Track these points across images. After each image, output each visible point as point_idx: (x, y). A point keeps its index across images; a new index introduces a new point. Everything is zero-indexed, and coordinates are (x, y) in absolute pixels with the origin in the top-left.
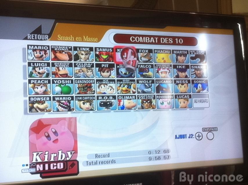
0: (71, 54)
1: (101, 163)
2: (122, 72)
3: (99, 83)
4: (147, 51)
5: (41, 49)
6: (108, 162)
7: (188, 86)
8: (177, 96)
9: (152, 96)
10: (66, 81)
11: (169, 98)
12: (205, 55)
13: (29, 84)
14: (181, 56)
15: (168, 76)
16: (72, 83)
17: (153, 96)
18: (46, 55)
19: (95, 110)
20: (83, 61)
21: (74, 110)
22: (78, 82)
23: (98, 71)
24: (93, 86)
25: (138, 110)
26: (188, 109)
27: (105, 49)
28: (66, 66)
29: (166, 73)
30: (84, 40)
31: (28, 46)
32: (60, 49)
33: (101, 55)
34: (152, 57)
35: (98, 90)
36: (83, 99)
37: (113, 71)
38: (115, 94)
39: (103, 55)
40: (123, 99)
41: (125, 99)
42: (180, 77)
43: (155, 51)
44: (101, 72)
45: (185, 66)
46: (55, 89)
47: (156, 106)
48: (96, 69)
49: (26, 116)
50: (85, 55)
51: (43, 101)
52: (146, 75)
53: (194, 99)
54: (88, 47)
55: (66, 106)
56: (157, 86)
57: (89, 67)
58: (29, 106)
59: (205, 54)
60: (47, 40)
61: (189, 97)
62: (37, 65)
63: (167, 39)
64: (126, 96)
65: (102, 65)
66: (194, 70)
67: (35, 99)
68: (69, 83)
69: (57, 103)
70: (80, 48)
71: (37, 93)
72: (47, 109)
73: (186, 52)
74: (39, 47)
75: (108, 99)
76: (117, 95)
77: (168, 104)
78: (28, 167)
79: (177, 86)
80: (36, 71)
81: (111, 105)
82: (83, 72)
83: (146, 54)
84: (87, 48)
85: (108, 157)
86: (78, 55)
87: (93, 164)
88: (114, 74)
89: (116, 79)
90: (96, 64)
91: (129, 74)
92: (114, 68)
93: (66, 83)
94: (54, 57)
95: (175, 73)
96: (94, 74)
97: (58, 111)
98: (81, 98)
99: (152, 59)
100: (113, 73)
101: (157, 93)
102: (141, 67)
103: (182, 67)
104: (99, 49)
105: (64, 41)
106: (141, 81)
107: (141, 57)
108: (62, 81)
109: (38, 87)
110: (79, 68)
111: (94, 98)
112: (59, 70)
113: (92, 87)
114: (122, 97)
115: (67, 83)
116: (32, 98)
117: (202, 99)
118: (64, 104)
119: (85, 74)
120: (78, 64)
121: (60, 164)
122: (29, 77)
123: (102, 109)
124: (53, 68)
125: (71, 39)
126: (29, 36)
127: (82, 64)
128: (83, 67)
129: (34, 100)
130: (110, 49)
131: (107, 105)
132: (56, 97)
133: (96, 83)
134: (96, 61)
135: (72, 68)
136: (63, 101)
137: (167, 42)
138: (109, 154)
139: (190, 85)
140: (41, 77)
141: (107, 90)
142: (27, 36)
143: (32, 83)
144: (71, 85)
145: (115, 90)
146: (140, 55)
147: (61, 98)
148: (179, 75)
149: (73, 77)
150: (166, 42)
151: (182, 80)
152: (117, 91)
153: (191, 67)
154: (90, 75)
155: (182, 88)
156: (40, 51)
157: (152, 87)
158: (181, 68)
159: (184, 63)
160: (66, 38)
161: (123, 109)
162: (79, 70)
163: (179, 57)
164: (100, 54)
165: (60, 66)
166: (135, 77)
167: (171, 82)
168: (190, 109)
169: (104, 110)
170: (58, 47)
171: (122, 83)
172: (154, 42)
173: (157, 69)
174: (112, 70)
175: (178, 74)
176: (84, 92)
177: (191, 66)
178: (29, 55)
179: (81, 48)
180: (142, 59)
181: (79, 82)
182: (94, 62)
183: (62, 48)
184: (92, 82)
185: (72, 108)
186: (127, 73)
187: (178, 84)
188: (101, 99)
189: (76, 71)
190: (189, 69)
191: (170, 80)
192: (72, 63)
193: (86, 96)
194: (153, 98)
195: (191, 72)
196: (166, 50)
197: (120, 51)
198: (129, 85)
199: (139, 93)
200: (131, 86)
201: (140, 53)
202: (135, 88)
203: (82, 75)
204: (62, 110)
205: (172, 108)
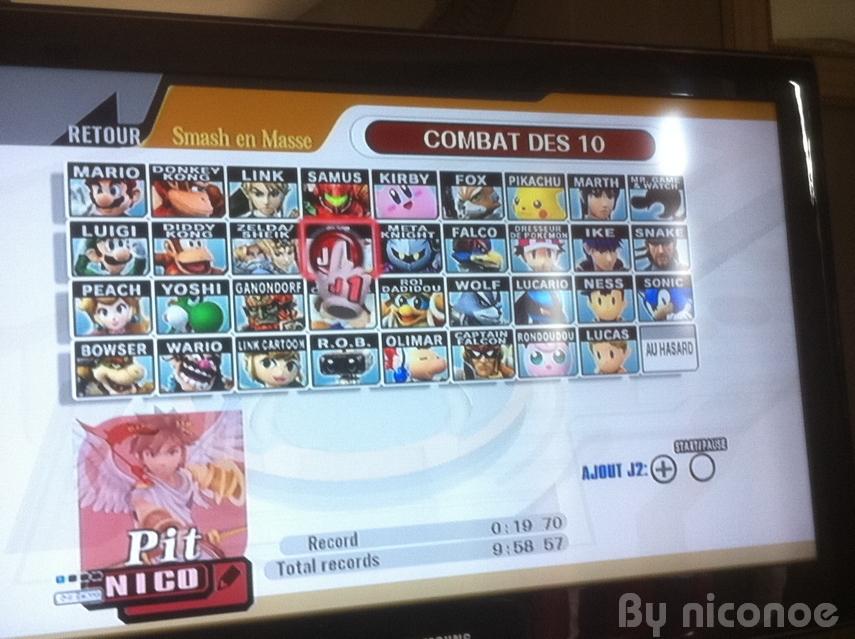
0: (222, 192)
1: (327, 567)
2: (396, 254)
4: (482, 180)
5: (115, 176)
6: (351, 564)
7: (623, 299)
8: (588, 333)
9: (501, 332)
10: (204, 286)
11: (562, 341)
12: (681, 192)
13: (77, 300)
14: (598, 195)
15: (556, 264)
16: (225, 291)
17: (506, 335)
18: (135, 197)
21: (233, 387)
24: (298, 302)
25: (453, 382)
26: (626, 377)
27: (338, 174)
28: (204, 234)
29: (550, 255)
30: (264, 145)
31: (71, 166)
32: (180, 177)
33: (323, 197)
34: (500, 201)
35: (315, 317)
38: (373, 328)
39: (330, 194)
40: (402, 347)
41: (408, 344)
42: (598, 267)
43: (510, 177)
45: (612, 229)
46: (166, 317)
47: (514, 368)
49: (67, 408)
50: (269, 195)
51: (126, 355)
52: (481, 260)
53: (644, 342)
54: (277, 170)
55: (204, 374)
56: (517, 299)
57: (284, 237)
58: (77, 375)
59: (681, 186)
60: (135, 144)
61: (627, 336)
62: (101, 231)
63: (550, 139)
64: (410, 334)
66: (642, 243)
67: (97, 350)
68: (216, 293)
69: (173, 362)
70: (249, 171)
71: (103, 330)
72: (140, 385)
73: (617, 180)
74: (107, 169)
75: (351, 346)
76: (380, 331)
77: (558, 362)
78: (77, 585)
79: (587, 296)
80: (99, 254)
81: (360, 365)
82: (262, 255)
83: (479, 189)
84: (274, 172)
85: (352, 544)
86: (243, 195)
87: (302, 570)
90: (307, 226)
91: (420, 258)
93: (204, 292)
94: (163, 205)
97: (178, 388)
98: (256, 345)
99: (501, 208)
101: (517, 323)
102: (462, 236)
103: (603, 232)
104: (317, 176)
105: (195, 147)
106: (462, 283)
107: (460, 201)
108: (191, 287)
109: (107, 308)
110: (248, 242)
111: (302, 343)
112: (179, 249)
113: (295, 305)
114: (399, 338)
116: (88, 347)
117: (673, 344)
118: (196, 366)
119: (270, 260)
120: (246, 228)
121: (187, 574)
122: (75, 273)
123: (329, 380)
124: (160, 243)
125: (219, 140)
126: (74, 131)
127: (259, 227)
129: (95, 354)
130: (355, 175)
131: (345, 367)
132: (170, 341)
133: (309, 292)
134: (305, 218)
135: (224, 240)
136: (194, 356)
137: (550, 147)
139: (632, 293)
140: (118, 274)
142: (65, 131)
143: (85, 294)
144: (221, 301)
145: (373, 313)
146: (457, 193)
147: (187, 344)
148: (594, 260)
149: (230, 272)
150: (547, 149)
151: (604, 278)
152: (382, 318)
153: (634, 234)
154: (287, 265)
155: (603, 306)
156: (111, 185)
157: (502, 302)
158: (601, 235)
159: (608, 218)
160: (200, 139)
161: (403, 381)
162: (248, 248)
163: (592, 200)
164: (321, 193)
165: (183, 235)
166: (444, 270)
167: (567, 285)
168: (631, 377)
169: (337, 385)
170: (174, 170)
172: (505, 147)
175: (589, 257)
176: (267, 325)
177: (634, 228)
178: (75, 198)
179: (255, 173)
180: (464, 208)
181: (250, 289)
182: (301, 221)
183: (189, 172)
184: (296, 288)
185: (227, 380)
186: (416, 256)
187: (588, 292)
188: (326, 346)
189: (240, 253)
190: (627, 240)
191: (561, 278)
192: (224, 225)
193: (273, 338)
194: (504, 341)
195: (634, 250)
196: (548, 176)
197: (388, 181)
198: (423, 296)
199: (456, 323)
200: (427, 300)
201: (458, 188)
202: (442, 307)
203: (258, 265)
204: (190, 386)
205: (571, 375)
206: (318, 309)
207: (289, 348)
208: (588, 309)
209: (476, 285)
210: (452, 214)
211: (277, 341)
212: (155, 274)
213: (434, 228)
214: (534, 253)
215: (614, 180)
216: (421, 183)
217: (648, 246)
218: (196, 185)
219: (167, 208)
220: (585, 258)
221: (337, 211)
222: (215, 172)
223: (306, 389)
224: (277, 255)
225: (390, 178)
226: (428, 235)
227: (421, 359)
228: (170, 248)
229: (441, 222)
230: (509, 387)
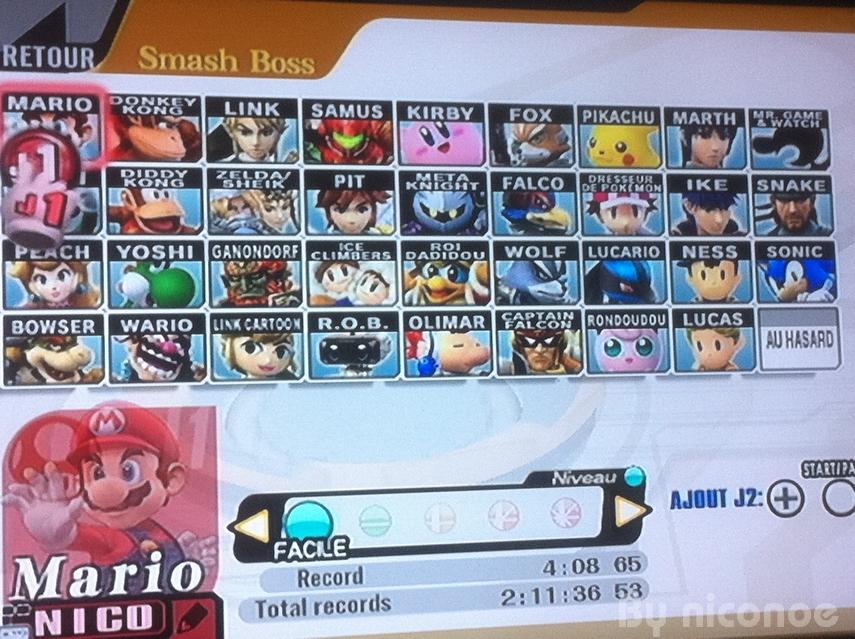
0: (198, 130)
1: (321, 609)
2: (426, 210)
3: (321, 256)
4: (546, 115)
5: (61, 109)
6: (354, 607)
7: (736, 273)
8: (685, 315)
9: (566, 314)
10: (171, 248)
11: (648, 326)
12: (824, 131)
13: (8, 263)
14: (706, 135)
15: (644, 226)
16: (198, 254)
17: (571, 317)
18: (85, 135)
19: (302, 375)
20: (248, 160)
21: (205, 375)
22: (225, 256)
23: (317, 206)
24: (293, 271)
25: (498, 377)
27: (351, 107)
28: (173, 183)
29: (636, 215)
30: (255, 68)
31: (5, 96)
32: (144, 110)
33: (331, 136)
34: (570, 143)
35: (316, 290)
36: (248, 329)
37: (385, 206)
38: (392, 306)
39: (341, 132)
40: (430, 330)
41: (438, 326)
42: (703, 230)
43: (585, 112)
44: (332, 208)
45: (725, 181)
46: (120, 286)
47: (582, 362)
48: (306, 198)
50: (261, 132)
51: (69, 333)
52: (541, 220)
53: (765, 331)
54: (272, 101)
55: (168, 359)
56: (588, 270)
57: (278, 188)
59: (822, 124)
60: (88, 68)
61: (741, 322)
64: (442, 314)
65: (337, 177)
67: (32, 327)
68: (186, 258)
69: (128, 344)
70: (235, 102)
71: (40, 302)
73: (733, 115)
74: (51, 100)
75: (362, 327)
76: (401, 310)
77: (641, 354)
79: (686, 269)
81: (374, 352)
82: (248, 210)
83: (542, 127)
84: (267, 105)
85: (355, 582)
86: (226, 133)
87: (288, 612)
88: (389, 216)
89: (399, 239)
90: (307, 172)
91: (457, 216)
92: (390, 193)
93: (171, 257)
94: (120, 145)
95: (679, 215)
96: (297, 217)
97: (133, 377)
98: (237, 324)
99: (571, 151)
100: (385, 211)
101: (587, 303)
102: (515, 187)
103: (711, 184)
104: (324, 109)
106: (514, 248)
107: (515, 142)
108: (155, 249)
109: (46, 274)
110: (230, 193)
111: (297, 324)
112: (140, 202)
113: (290, 274)
114: (427, 318)
115: (176, 257)
116: (20, 322)
117: (805, 332)
118: (158, 349)
119: (259, 217)
120: (227, 176)
121: (139, 611)
123: (332, 371)
124: (116, 193)
127: (245, 173)
128: (247, 184)
129: (28, 331)
130: (374, 108)
131: (354, 355)
132: (126, 317)
133: (309, 258)
134: (306, 162)
135: (199, 190)
136: (156, 337)
138: (361, 569)
139: (750, 266)
141: (355, 290)
144: (193, 268)
145: (393, 287)
146: (511, 132)
147: (147, 322)
148: (697, 219)
151: (712, 244)
152: (404, 292)
153: (755, 185)
154: (280, 223)
155: (708, 282)
156: (55, 120)
157: (568, 275)
158: (708, 188)
159: (718, 166)
161: (430, 376)
162: (230, 200)
163: (697, 142)
164: (329, 131)
165: (145, 183)
166: (490, 232)
167: (658, 254)
168: (744, 376)
169: (342, 378)
170: (137, 101)
171: (427, 258)
173: (591, 194)
174: (382, 202)
175: (691, 217)
176: (252, 298)
177: (756, 178)
179: (241, 105)
180: (520, 152)
181: (231, 252)
182: (301, 167)
183: (156, 105)
184: (291, 252)
185: (198, 369)
186: (453, 214)
187: (688, 263)
188: (329, 328)
189: (219, 206)
190: (745, 195)
191: (649, 244)
192: (199, 171)
193: (260, 316)
194: (569, 326)
195: (754, 208)
196: (637, 109)
197: (418, 117)
198: (461, 266)
199: (503, 300)
200: (466, 271)
201: (512, 125)
202: (486, 281)
203: (243, 222)
204: (150, 373)
205: (658, 372)
206: (320, 281)
207: (280, 328)
208: (687, 285)
209: (533, 252)
210: (503, 159)
211: (263, 320)
212: (109, 233)
213: (479, 177)
214: (614, 210)
215: (730, 116)
216: (462, 119)
217: (774, 203)
218: (164, 121)
219: (126, 150)
220: (684, 218)
221: (348, 155)
222: (190, 103)
223: (301, 381)
224: (268, 210)
225: (421, 112)
226: (470, 187)
227: (455, 346)
228: (128, 199)
229: (488, 169)
230: (572, 385)
